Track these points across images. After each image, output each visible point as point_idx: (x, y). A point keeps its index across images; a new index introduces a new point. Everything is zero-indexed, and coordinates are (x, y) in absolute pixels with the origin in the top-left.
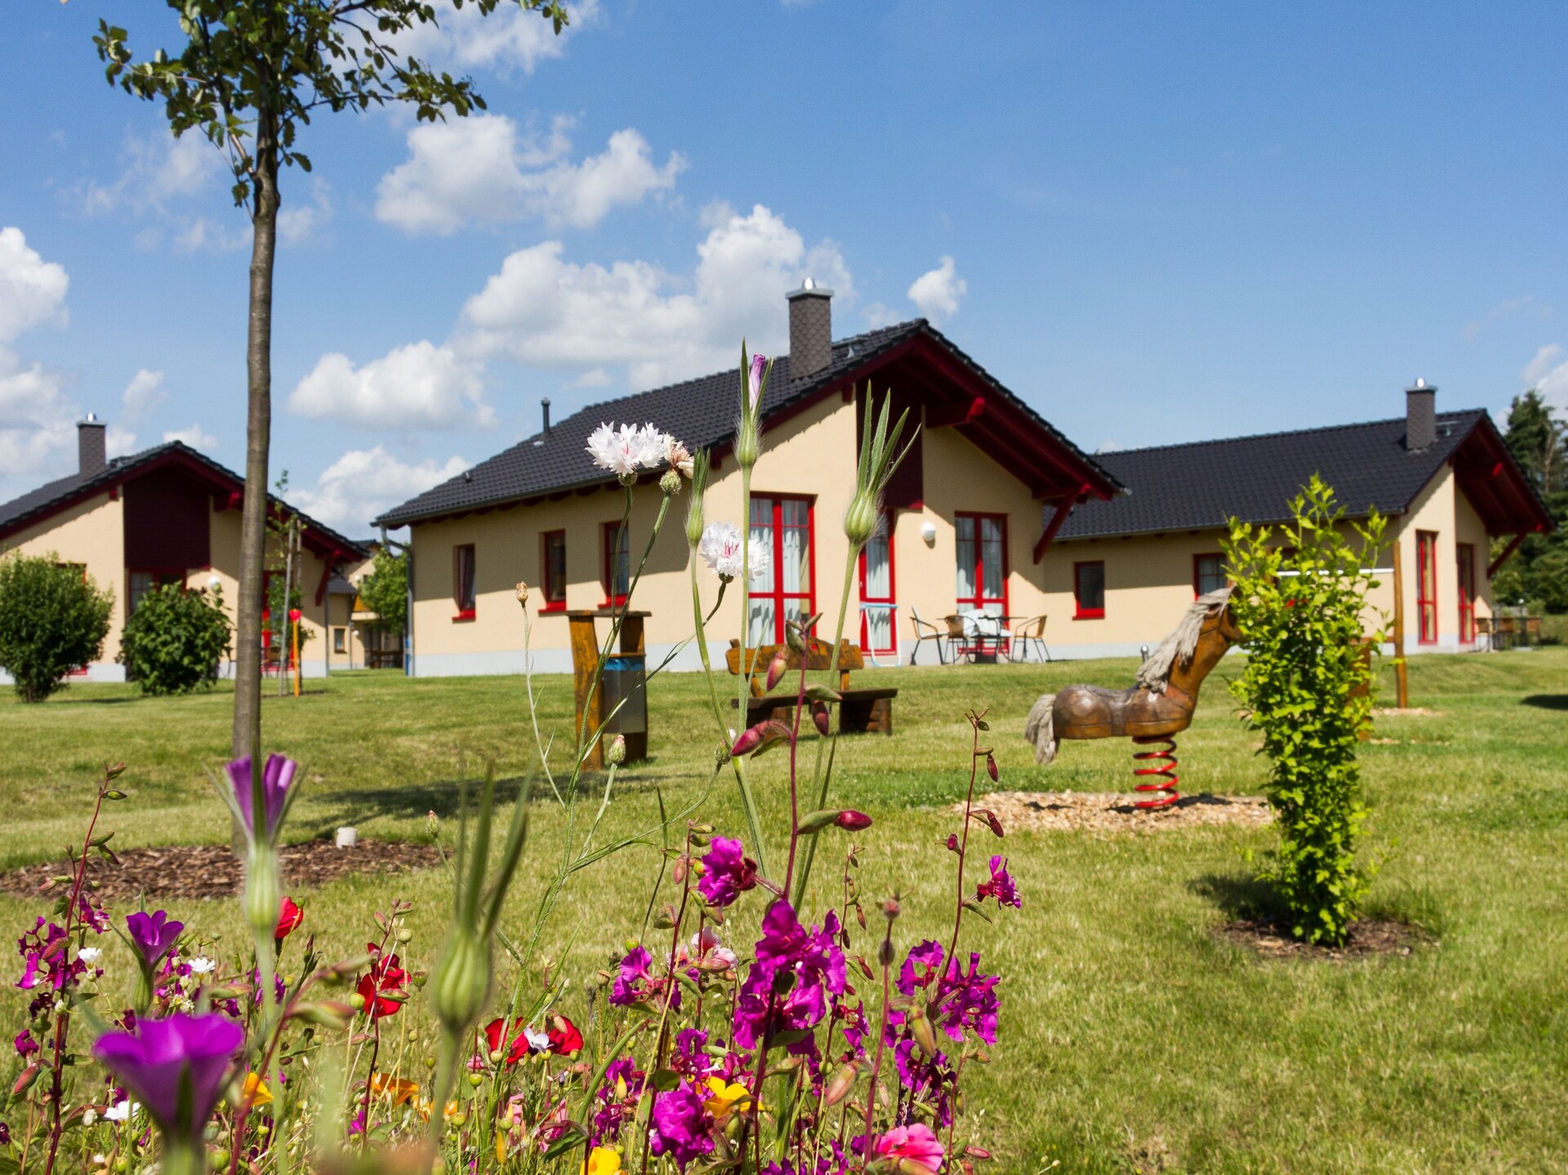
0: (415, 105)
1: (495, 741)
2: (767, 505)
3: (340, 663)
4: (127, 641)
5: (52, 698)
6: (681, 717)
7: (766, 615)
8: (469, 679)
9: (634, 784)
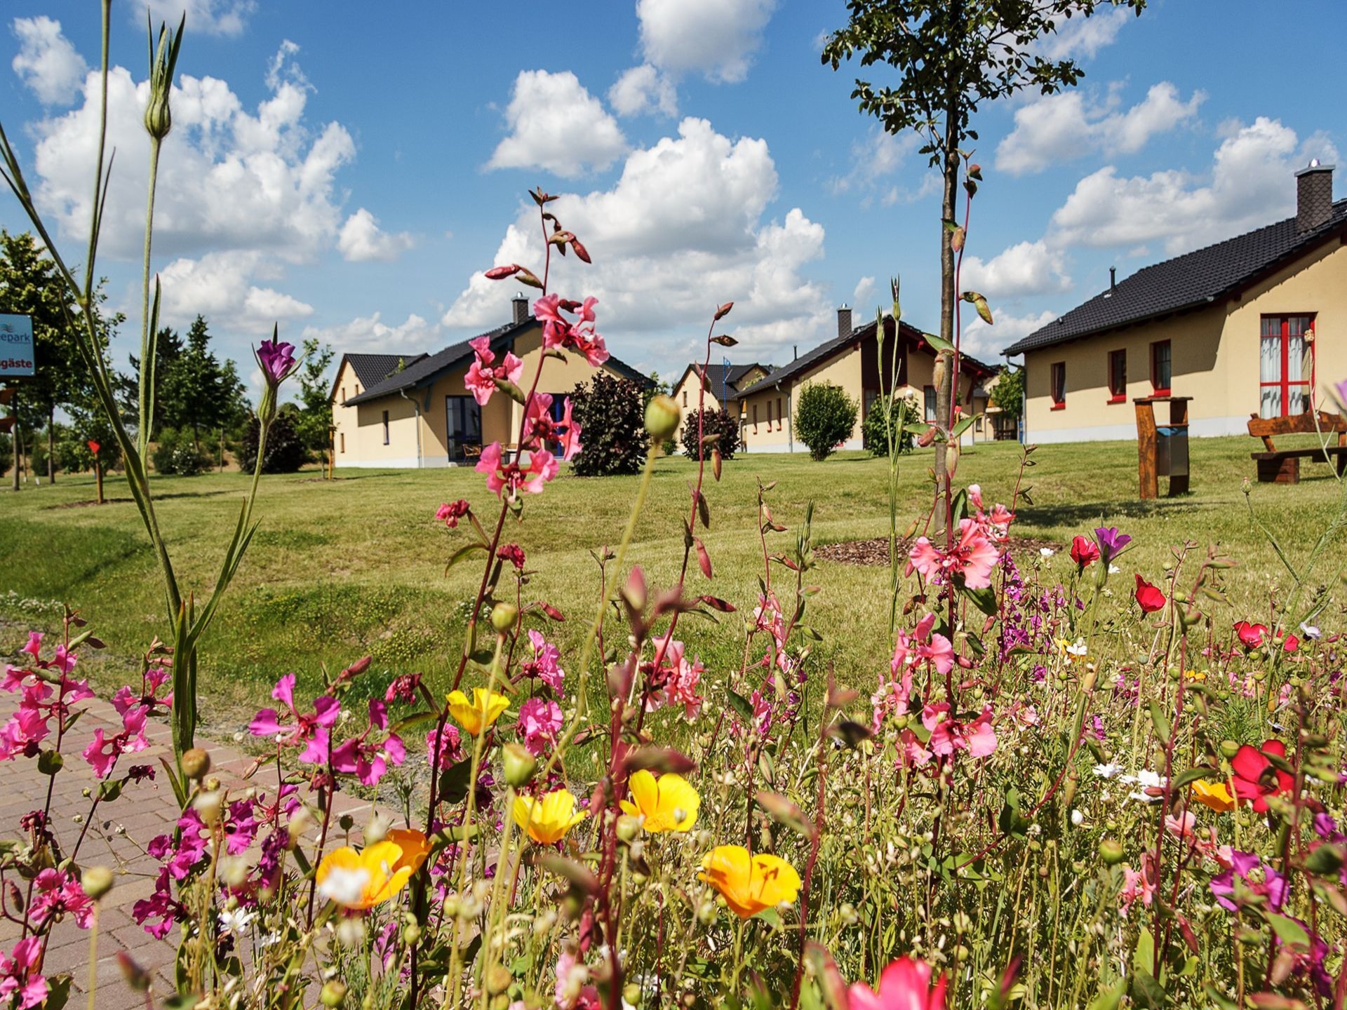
0: (1040, 86)
1: (1083, 482)
2: (1276, 322)
3: (980, 437)
4: (865, 429)
5: (828, 458)
6: (1211, 466)
7: (1275, 397)
8: (1062, 445)
9: (1184, 508)
